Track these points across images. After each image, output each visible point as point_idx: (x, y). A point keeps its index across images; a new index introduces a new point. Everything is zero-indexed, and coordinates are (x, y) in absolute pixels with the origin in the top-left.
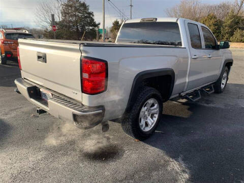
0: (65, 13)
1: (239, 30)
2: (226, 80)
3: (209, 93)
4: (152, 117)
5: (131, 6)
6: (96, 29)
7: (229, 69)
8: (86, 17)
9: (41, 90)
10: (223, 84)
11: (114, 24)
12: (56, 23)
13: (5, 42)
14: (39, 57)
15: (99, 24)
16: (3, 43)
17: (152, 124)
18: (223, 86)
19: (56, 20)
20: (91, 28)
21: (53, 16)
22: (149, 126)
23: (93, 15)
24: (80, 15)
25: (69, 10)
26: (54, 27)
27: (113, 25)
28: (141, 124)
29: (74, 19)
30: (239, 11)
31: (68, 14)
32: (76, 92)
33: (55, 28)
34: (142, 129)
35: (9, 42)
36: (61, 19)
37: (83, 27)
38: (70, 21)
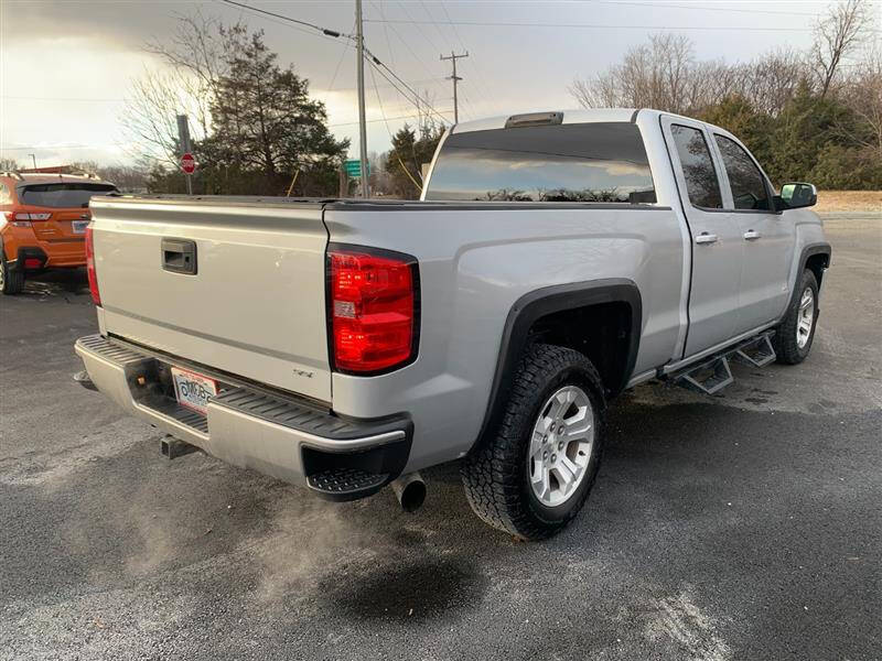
0: (225, 110)
1: (833, 149)
2: (810, 317)
3: (760, 364)
4: (571, 454)
5: (455, 78)
6: (336, 160)
7: (819, 278)
8: (300, 121)
9: (175, 372)
10: (802, 331)
11: (396, 142)
12: (195, 147)
13: (19, 217)
14: (170, 256)
15: (346, 144)
16: (12, 219)
17: (574, 478)
18: (802, 339)
19: (192, 136)
20: (316, 158)
21: (183, 121)
22: (563, 487)
23: (324, 115)
24: (277, 113)
25: (238, 99)
26: (188, 157)
27: (392, 147)
28: (534, 480)
29: (257, 129)
30: (827, 85)
31: (235, 112)
32: (308, 370)
33: (189, 163)
34: (541, 497)
35: (34, 217)
36: (210, 133)
37: (289, 154)
38: (243, 138)
